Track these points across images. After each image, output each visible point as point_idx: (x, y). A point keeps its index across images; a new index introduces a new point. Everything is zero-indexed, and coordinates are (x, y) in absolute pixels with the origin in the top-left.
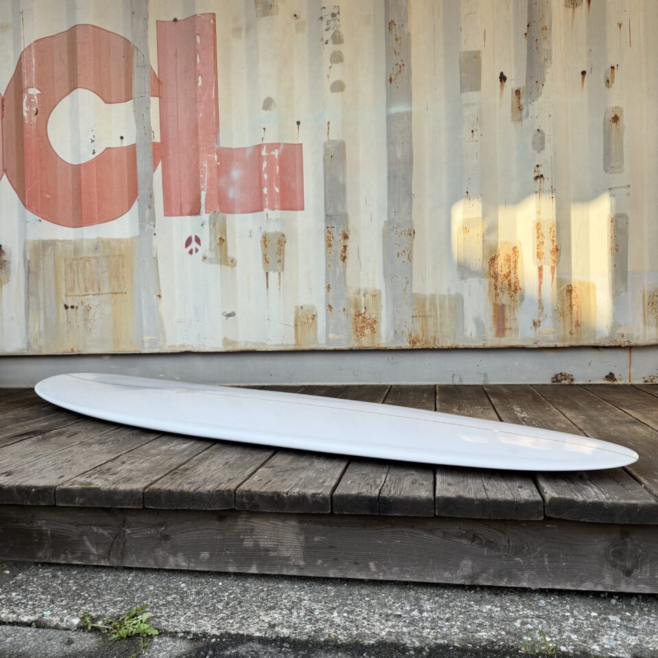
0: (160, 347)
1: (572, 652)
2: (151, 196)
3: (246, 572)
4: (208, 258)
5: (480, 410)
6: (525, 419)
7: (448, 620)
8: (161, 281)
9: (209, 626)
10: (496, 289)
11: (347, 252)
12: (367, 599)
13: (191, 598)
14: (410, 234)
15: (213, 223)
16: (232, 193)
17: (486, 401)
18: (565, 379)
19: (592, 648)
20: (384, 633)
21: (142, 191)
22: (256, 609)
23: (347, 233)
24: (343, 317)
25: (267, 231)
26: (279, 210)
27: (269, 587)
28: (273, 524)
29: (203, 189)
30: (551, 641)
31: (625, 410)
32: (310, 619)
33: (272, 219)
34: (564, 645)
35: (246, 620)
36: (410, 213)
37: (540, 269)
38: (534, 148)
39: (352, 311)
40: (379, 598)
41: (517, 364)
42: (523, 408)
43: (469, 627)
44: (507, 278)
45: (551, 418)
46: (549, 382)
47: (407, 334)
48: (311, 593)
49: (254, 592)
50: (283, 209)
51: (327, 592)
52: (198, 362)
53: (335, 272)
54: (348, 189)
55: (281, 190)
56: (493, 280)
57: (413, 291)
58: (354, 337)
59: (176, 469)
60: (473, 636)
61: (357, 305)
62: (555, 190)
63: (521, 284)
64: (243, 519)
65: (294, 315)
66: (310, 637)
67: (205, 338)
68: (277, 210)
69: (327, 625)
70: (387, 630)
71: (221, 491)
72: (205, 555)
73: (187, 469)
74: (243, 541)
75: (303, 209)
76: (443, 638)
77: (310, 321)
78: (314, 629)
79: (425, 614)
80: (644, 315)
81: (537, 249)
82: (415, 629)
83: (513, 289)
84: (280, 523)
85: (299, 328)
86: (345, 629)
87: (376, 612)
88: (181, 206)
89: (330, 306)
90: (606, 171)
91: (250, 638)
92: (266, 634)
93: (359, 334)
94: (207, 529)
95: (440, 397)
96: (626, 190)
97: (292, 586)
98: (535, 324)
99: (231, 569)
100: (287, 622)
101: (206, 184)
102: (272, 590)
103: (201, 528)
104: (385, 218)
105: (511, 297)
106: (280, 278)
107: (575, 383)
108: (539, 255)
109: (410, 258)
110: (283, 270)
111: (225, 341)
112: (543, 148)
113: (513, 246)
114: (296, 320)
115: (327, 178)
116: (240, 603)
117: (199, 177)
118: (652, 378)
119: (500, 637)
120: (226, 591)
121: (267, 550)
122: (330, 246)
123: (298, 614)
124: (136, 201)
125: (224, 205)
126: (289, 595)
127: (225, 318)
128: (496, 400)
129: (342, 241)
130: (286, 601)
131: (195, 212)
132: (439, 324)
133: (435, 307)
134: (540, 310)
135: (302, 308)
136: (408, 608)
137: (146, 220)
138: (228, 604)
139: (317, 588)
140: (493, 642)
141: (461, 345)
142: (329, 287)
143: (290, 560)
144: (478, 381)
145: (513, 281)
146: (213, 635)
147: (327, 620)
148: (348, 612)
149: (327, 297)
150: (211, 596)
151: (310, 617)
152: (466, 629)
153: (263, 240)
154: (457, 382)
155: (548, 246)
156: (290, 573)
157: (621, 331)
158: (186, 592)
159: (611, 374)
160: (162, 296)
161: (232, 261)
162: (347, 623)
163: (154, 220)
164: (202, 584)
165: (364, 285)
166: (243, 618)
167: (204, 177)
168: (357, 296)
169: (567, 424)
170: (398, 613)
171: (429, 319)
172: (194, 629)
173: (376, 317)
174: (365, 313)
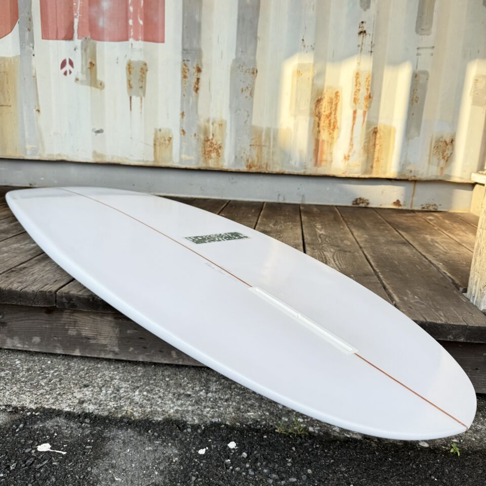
0: (40, 155)
1: (317, 432)
2: (30, 19)
3: (72, 354)
4: (80, 80)
5: (290, 227)
6: (322, 236)
7: (227, 400)
8: (40, 98)
9: (28, 401)
10: (319, 126)
11: (199, 84)
12: (167, 379)
13: (21, 374)
14: (253, 73)
15: (84, 49)
16: (102, 22)
17: (298, 218)
18: (363, 203)
19: (334, 429)
20: (172, 411)
21: (22, 15)
22: (72, 386)
23: (200, 67)
24: (194, 141)
25: (132, 59)
26: (142, 40)
27: (90, 366)
28: (93, 319)
29: (76, 17)
30: (303, 423)
31: (400, 231)
32: (115, 397)
33: (136, 49)
34: (312, 426)
35: (61, 396)
36: (254, 54)
37: (355, 112)
38: (361, 6)
39: (202, 137)
40: (177, 379)
41: (328, 189)
42: (324, 226)
43: (242, 407)
44: (328, 118)
45: (342, 236)
46: (350, 204)
47: (245, 160)
48: (123, 373)
49: (76, 371)
50: (146, 40)
51: (136, 372)
52: (73, 171)
53: (188, 102)
54: (204, 27)
55: (144, 23)
56: (317, 119)
57: (254, 123)
58: (202, 159)
59: (15, 267)
60: (243, 416)
61: (206, 132)
62: (374, 45)
63: (338, 124)
64: (68, 314)
65: (153, 136)
66: (110, 413)
67: (78, 150)
68: (140, 41)
69: (128, 403)
70: (175, 408)
71: (43, 291)
72: (37, 339)
73: (25, 268)
74: (68, 331)
75: (163, 42)
76: (219, 417)
77: (167, 142)
78: (115, 406)
79: (210, 395)
80: (430, 156)
81: (355, 95)
82: (198, 408)
83: (332, 127)
84: (98, 318)
85: (158, 148)
86: (142, 406)
87: (171, 391)
88: (57, 32)
89: (183, 131)
90: (417, 32)
91: (59, 413)
92: (74, 409)
93: (207, 156)
94: (38, 319)
95: (264, 213)
96: (430, 51)
97: (109, 366)
98: (347, 158)
99: (58, 352)
100: (95, 399)
101: (78, 12)
102: (91, 369)
103: (33, 318)
104: (234, 57)
105: (330, 134)
106: (141, 102)
107: (370, 206)
108: (355, 100)
109: (251, 94)
110: (144, 95)
111: (95, 153)
112: (368, 7)
113: (336, 91)
114: (155, 141)
115: (186, 15)
116: (60, 380)
117: (73, 4)
118: (428, 205)
119: (263, 417)
120: (52, 369)
121: (88, 338)
122: (185, 77)
123: (106, 391)
124: (17, 22)
125: (94, 33)
126: (104, 375)
127: (94, 134)
128: (306, 218)
129: (196, 74)
130: (100, 380)
131: (69, 37)
132: (271, 153)
133: (269, 139)
134: (350, 147)
135: (160, 130)
136: (197, 389)
137: (27, 41)
138: (50, 380)
139: (130, 368)
140: (257, 421)
141: (287, 171)
142: (183, 114)
143: (107, 347)
144: (297, 200)
145: (332, 121)
146: (30, 409)
147: (129, 398)
148: (148, 391)
149: (181, 123)
150: (38, 373)
151: (115, 395)
152: (239, 409)
153: (128, 67)
154: (281, 201)
155: (363, 93)
156: (107, 357)
157: (409, 168)
158: (18, 369)
159: (398, 201)
160: (41, 110)
161: (101, 84)
162: (145, 401)
163: (33, 42)
164: (34, 361)
165: (213, 115)
166: (59, 394)
167: (77, 5)
168: (206, 124)
169: (352, 242)
170: (189, 393)
171: (264, 148)
172: (14, 404)
173: (221, 144)
174: (212, 139)
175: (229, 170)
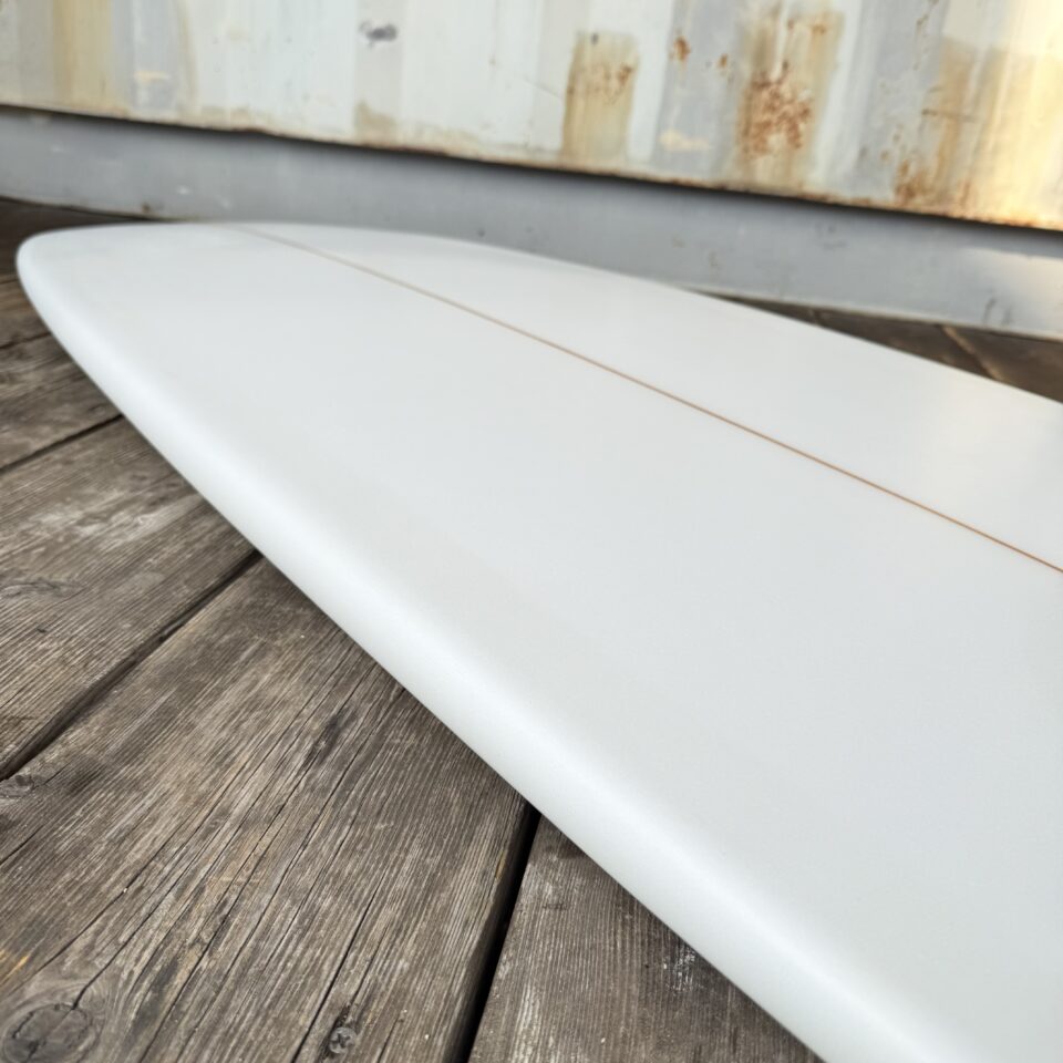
0: (181, 109)
24: (715, 83)
39: (746, 70)
47: (896, 165)
58: (735, 151)
61: (762, 53)
65: (569, 59)
67: (306, 98)
77: (614, 83)
85: (580, 103)
89: (682, 44)
93: (751, 143)
111: (363, 113)
114: (572, 77)
127: (365, 41)
133: (994, 95)
135: (595, 38)
141: (1045, 219)
149: (679, 13)
154: (995, 323)
168: (768, 23)
171: (967, 127)
173: (811, 100)
174: (780, 82)
175: (831, 200)
